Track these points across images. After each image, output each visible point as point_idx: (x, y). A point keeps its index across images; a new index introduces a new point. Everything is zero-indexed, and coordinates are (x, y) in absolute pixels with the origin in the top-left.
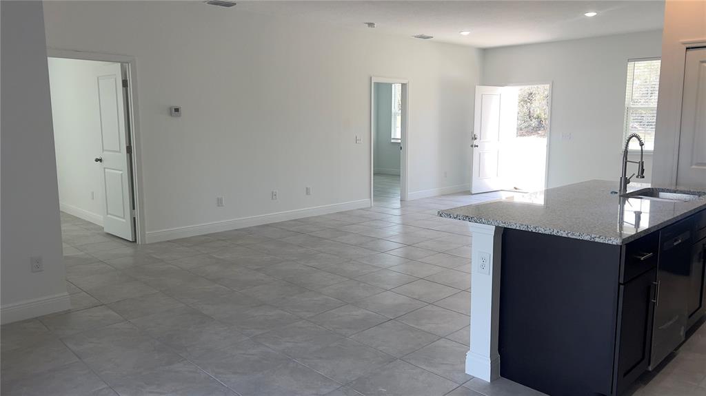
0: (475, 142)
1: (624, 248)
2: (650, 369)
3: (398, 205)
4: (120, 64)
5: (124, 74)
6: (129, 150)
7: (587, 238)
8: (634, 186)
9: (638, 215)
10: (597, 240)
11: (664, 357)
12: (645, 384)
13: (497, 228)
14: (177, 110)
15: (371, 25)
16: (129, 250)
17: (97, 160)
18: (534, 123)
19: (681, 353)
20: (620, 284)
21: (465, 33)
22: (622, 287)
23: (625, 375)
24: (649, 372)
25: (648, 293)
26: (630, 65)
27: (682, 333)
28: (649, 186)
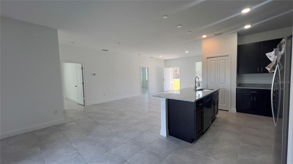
0: (164, 80)
1: (195, 102)
2: (204, 131)
3: (147, 94)
4: (81, 64)
5: (82, 66)
6: (83, 84)
7: (187, 101)
8: (198, 88)
9: (199, 95)
10: (189, 101)
11: (207, 128)
12: (203, 135)
13: (166, 99)
14: (95, 74)
15: (140, 55)
16: (83, 107)
17: (76, 86)
18: (178, 76)
19: (211, 127)
20: (195, 111)
21: (160, 56)
22: (196, 112)
23: (198, 133)
24: (203, 132)
25: (202, 113)
26: (196, 63)
27: (211, 122)
28: (201, 88)
